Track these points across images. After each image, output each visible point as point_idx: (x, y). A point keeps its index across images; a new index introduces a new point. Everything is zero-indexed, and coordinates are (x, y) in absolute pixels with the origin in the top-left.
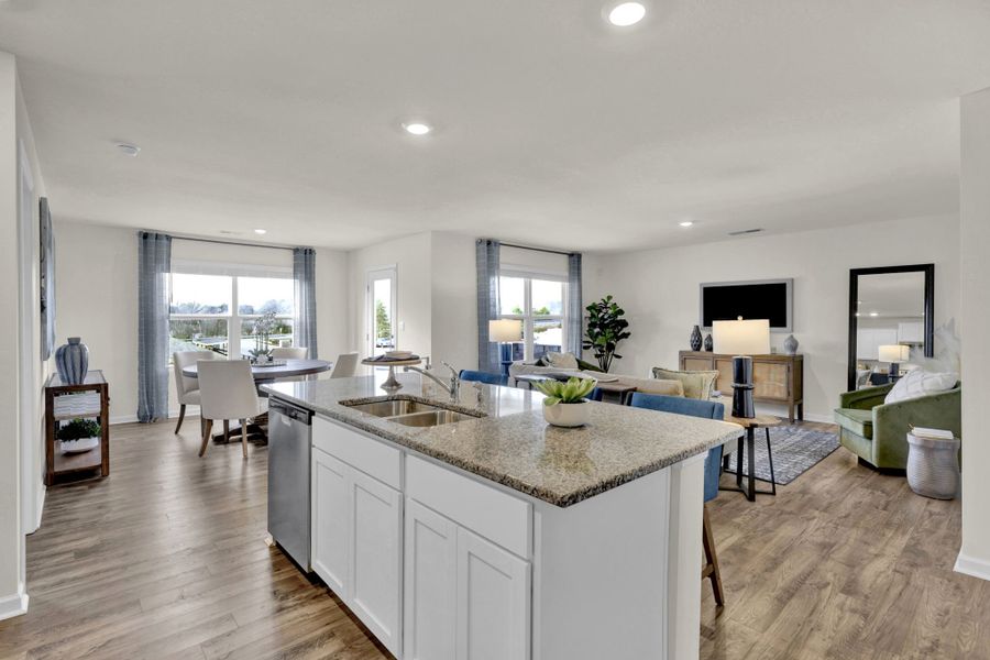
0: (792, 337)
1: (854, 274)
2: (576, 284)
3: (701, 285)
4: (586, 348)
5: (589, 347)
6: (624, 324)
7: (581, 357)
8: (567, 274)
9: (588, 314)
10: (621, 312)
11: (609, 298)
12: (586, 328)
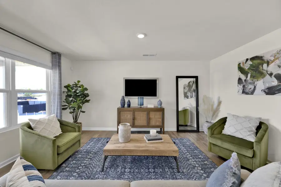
0: (160, 100)
1: (178, 77)
2: (58, 71)
3: (124, 78)
4: (63, 109)
5: (66, 109)
6: (87, 95)
7: (61, 116)
8: (50, 65)
9: (66, 90)
10: (86, 89)
11: (79, 82)
12: (64, 98)
